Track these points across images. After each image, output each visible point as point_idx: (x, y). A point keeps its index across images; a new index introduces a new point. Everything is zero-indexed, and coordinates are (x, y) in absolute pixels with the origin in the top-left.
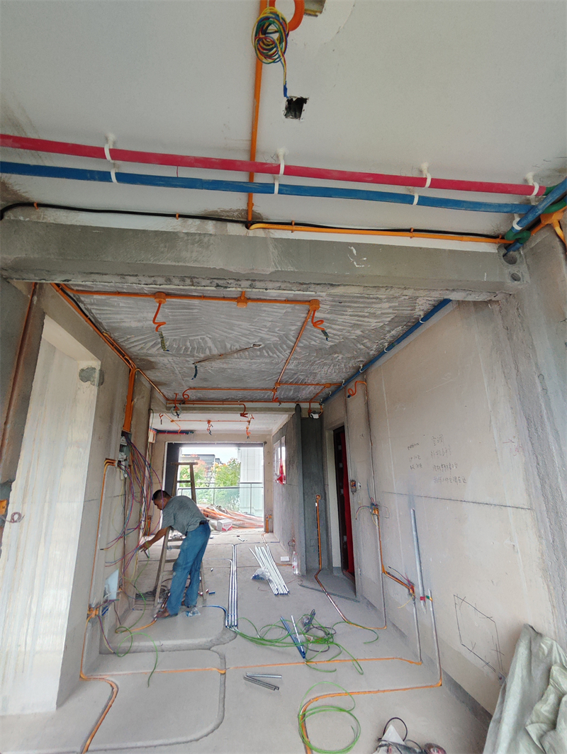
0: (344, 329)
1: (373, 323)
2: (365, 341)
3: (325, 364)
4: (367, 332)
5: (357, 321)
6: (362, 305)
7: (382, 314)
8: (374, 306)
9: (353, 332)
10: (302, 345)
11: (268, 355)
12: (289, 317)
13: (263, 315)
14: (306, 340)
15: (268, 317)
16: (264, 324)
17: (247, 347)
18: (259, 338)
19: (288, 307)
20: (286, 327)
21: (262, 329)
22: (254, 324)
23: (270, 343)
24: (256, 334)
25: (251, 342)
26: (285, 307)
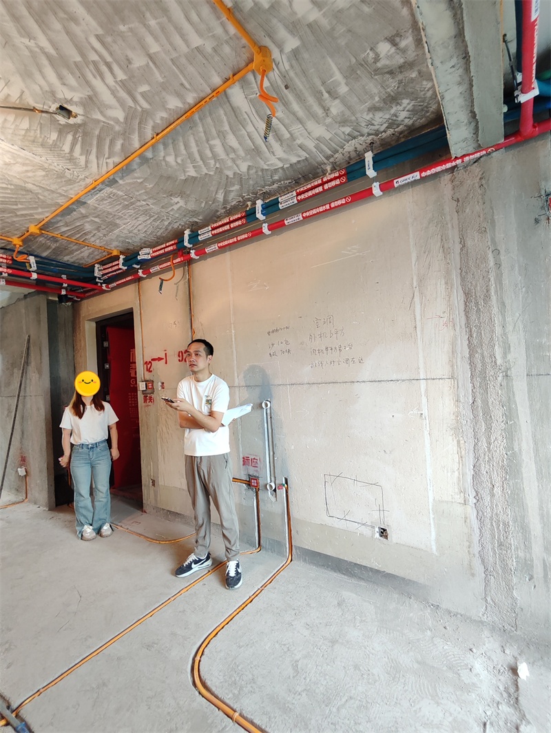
1: (275, 158)
2: (235, 188)
6: (301, 113)
7: (300, 145)
10: (149, 155)
11: (72, 150)
12: (191, 69)
13: (152, 23)
14: (165, 149)
15: (156, 39)
16: (130, 54)
17: (39, 106)
18: (88, 92)
19: (213, 36)
20: (164, 93)
21: (115, 68)
22: (109, 39)
23: (99, 121)
24: (90, 77)
25: (60, 95)
26: (210, 29)
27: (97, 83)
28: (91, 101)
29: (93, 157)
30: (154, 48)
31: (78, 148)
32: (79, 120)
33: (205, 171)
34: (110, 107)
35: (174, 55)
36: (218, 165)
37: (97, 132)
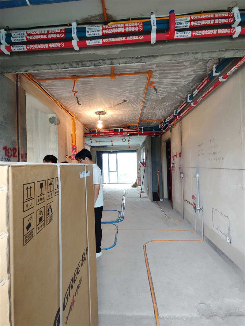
0: (167, 88)
1: (183, 82)
2: (180, 93)
3: (160, 109)
4: (180, 88)
5: (175, 81)
6: (176, 71)
7: (188, 75)
8: (182, 71)
9: (172, 88)
10: (147, 99)
11: (132, 106)
12: (138, 83)
13: (125, 83)
14: (149, 96)
15: (128, 84)
16: (126, 88)
17: (121, 102)
18: (125, 97)
19: (137, 77)
20: (138, 89)
21: (126, 91)
22: (122, 89)
23: (131, 99)
24: (124, 95)
25: (122, 99)
26: (135, 77)
27: (125, 95)
28: (127, 97)
29: (136, 105)
30: (129, 85)
31: (132, 104)
32: (128, 101)
33: (165, 95)
34: (131, 96)
35: (133, 84)
36: (167, 92)
37: (133, 101)
